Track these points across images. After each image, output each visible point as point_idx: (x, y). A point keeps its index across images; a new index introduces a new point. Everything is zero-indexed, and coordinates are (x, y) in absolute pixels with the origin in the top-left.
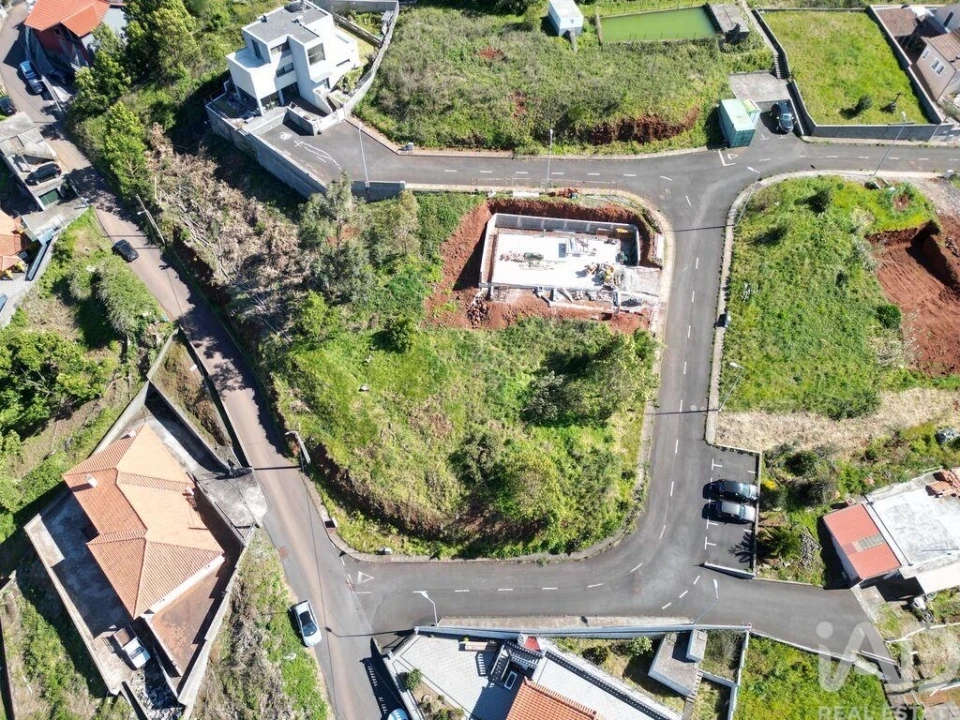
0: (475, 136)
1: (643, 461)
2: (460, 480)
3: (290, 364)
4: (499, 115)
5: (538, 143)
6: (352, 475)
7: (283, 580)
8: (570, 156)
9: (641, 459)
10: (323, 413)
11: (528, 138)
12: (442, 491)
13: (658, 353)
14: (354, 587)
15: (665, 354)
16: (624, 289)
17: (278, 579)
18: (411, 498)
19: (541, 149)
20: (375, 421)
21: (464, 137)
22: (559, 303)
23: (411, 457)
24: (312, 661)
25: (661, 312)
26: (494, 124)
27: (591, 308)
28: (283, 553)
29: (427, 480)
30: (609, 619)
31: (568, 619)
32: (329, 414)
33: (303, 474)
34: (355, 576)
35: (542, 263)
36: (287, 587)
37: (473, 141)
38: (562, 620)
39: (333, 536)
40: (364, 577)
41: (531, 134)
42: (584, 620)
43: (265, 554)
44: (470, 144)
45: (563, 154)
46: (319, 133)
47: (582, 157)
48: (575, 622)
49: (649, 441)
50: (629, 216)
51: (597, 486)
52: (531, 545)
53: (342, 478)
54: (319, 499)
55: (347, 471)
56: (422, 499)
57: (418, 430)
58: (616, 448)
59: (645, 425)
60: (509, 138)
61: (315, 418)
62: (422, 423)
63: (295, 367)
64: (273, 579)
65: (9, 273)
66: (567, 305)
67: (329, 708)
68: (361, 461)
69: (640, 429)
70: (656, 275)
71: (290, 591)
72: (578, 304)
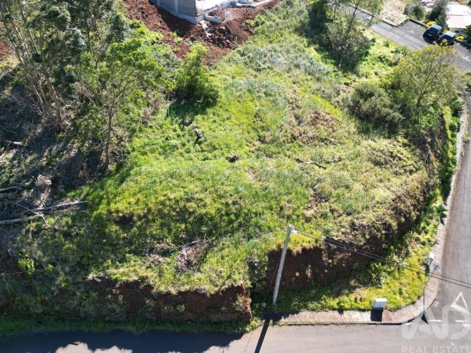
2: (389, 138)
3: (114, 228)
6: (336, 235)
10: (231, 222)
12: (394, 158)
18: (392, 189)
23: (348, 162)
29: (377, 163)
32: (237, 216)
33: (283, 321)
39: (395, 317)
52: (450, 137)
53: (331, 255)
54: (331, 313)
55: (329, 240)
56: (396, 181)
57: (316, 142)
61: (226, 241)
62: (310, 134)
63: (125, 221)
68: (324, 216)
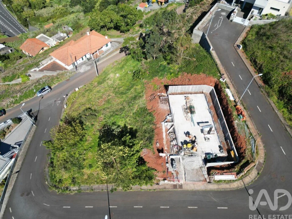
0: (261, 65)
1: (82, 188)
4: (280, 67)
5: (277, 93)
7: (59, 82)
8: (279, 114)
9: (84, 186)
11: (276, 88)
13: (145, 187)
14: (55, 101)
15: (147, 192)
16: (183, 159)
17: (59, 81)
19: (275, 98)
20: (105, 83)
21: (258, 62)
22: (165, 126)
24: (33, 96)
25: (175, 186)
26: (273, 68)
27: (165, 143)
28: (68, 80)
30: (13, 183)
31: (19, 167)
34: (59, 101)
35: (189, 114)
36: (56, 84)
37: (259, 67)
38: (20, 164)
40: (58, 103)
41: (279, 87)
42: (17, 172)
43: (67, 76)
44: (257, 66)
45: (279, 109)
46: (231, 21)
47: (283, 121)
48: (17, 169)
49: (92, 190)
50: (242, 153)
51: (68, 165)
58: (87, 171)
59: (101, 186)
60: (270, 79)
64: (59, 80)
65: (159, 3)
66: (164, 130)
67: (18, 104)
69: (97, 183)
70: (202, 179)
71: (55, 85)
72: (166, 135)
